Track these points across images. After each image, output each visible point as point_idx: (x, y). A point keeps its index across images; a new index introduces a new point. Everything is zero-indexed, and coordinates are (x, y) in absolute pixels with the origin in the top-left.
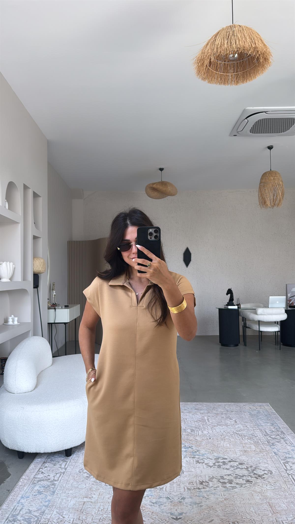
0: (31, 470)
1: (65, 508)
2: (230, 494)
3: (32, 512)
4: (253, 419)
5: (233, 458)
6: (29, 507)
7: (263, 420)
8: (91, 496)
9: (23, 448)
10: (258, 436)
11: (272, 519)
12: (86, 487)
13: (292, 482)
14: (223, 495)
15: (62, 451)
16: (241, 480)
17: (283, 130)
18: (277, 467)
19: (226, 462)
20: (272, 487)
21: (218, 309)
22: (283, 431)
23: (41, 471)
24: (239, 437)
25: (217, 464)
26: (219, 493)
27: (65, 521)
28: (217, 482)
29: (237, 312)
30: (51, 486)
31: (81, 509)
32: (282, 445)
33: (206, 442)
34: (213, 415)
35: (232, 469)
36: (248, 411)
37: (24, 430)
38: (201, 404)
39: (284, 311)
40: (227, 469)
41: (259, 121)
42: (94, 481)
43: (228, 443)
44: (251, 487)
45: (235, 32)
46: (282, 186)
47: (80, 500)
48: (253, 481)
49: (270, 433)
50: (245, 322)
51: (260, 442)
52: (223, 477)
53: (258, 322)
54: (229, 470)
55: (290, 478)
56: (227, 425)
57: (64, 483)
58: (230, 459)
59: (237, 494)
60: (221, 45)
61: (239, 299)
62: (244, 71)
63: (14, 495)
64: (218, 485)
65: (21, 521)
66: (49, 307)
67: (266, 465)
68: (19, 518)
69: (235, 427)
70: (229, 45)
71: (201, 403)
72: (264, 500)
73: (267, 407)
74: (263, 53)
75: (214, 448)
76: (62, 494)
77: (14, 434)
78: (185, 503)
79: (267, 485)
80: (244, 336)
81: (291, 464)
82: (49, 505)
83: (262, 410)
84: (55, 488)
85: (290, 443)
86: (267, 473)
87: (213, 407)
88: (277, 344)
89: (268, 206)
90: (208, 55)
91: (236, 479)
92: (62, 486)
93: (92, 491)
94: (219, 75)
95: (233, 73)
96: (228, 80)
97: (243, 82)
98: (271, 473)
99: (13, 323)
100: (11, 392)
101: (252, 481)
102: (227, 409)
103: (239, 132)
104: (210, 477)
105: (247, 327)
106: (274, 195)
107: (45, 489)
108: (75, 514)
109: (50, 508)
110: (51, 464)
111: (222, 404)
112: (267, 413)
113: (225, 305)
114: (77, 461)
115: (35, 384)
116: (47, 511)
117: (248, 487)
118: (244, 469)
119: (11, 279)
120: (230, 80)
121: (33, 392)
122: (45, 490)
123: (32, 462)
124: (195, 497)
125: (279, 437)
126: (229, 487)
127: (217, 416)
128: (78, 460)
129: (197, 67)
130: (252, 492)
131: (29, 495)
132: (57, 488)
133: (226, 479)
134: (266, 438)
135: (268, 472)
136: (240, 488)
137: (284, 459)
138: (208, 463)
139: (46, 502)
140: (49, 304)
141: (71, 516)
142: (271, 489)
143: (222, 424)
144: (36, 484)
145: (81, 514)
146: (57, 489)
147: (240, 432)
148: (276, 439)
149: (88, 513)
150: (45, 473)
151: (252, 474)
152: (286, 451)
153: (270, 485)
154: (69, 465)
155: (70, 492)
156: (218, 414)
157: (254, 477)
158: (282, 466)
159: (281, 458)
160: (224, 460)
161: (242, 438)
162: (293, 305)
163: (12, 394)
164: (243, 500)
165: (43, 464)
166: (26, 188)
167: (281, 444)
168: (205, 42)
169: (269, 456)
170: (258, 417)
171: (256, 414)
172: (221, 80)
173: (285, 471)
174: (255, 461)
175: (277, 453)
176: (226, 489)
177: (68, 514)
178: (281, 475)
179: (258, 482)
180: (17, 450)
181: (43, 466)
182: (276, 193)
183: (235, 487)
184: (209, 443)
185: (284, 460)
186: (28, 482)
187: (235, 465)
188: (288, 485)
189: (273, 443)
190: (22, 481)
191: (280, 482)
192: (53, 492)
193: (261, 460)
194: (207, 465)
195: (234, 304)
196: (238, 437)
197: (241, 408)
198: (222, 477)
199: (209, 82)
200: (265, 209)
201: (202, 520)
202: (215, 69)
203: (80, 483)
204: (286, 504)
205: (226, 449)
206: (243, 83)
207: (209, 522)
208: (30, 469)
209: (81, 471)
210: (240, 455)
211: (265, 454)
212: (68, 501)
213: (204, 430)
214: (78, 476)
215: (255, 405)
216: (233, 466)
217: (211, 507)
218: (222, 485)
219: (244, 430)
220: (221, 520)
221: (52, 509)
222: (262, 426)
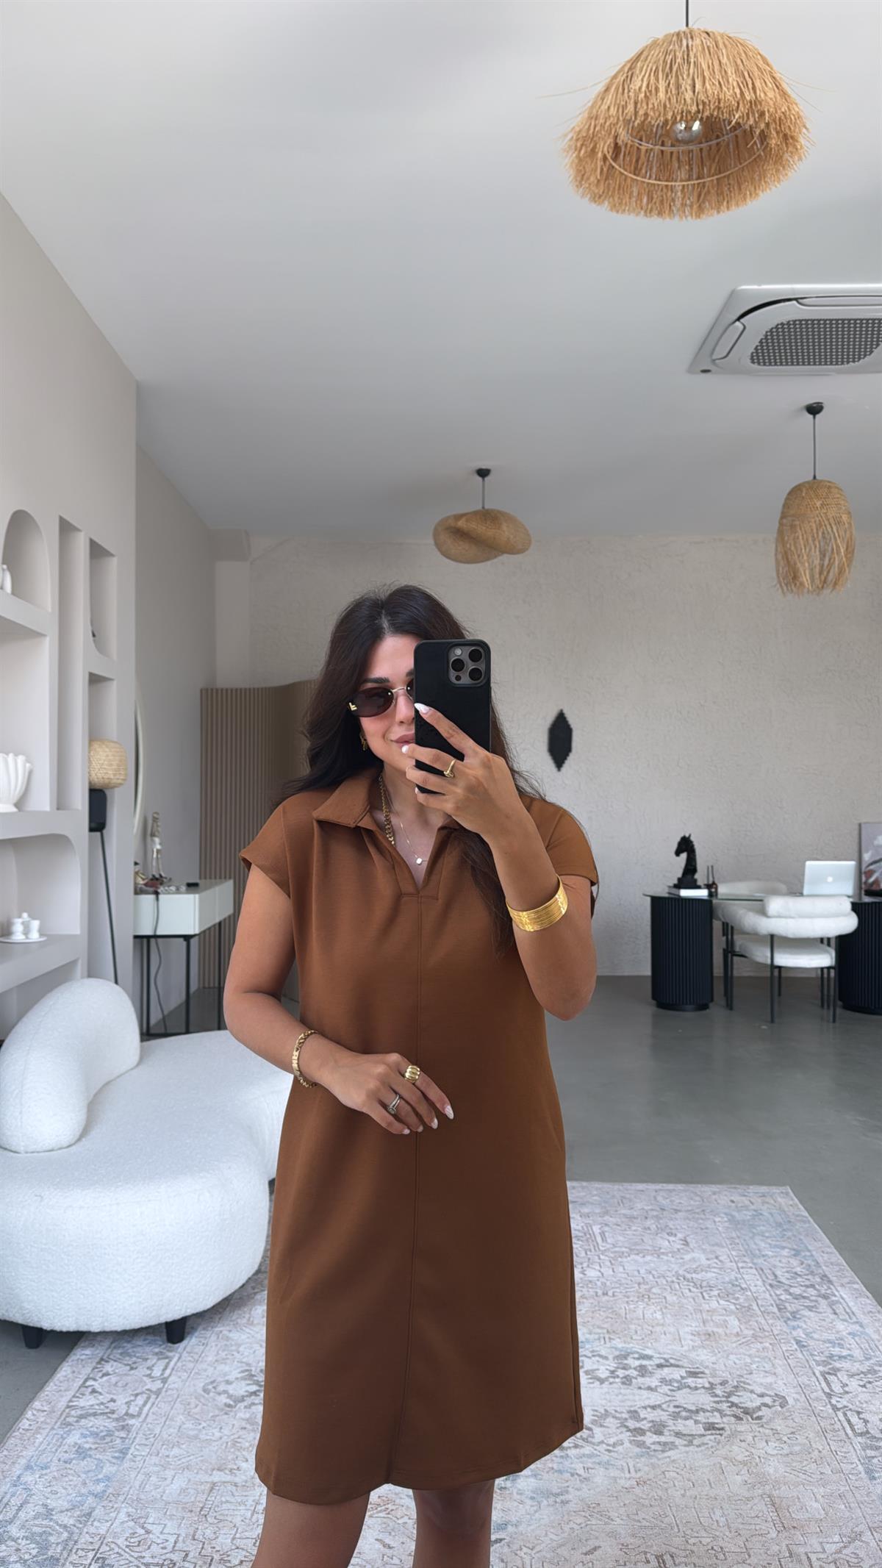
0: (61, 1382)
1: (154, 1501)
2: (653, 1466)
3: (54, 1513)
4: (739, 1234)
5: (669, 1356)
6: (48, 1498)
7: (767, 1237)
8: (236, 1464)
9: (39, 1318)
10: (751, 1288)
11: (776, 1548)
12: (221, 1438)
13: (845, 1431)
14: (632, 1470)
15: (156, 1325)
16: (690, 1422)
17: (854, 355)
18: (803, 1386)
19: (650, 1368)
20: (782, 1446)
21: (649, 899)
22: (827, 1273)
23: (90, 1386)
24: (693, 1289)
25: (621, 1373)
26: (621, 1462)
27: (150, 1543)
28: (618, 1428)
29: (706, 909)
30: (117, 1433)
31: (201, 1505)
32: (820, 1319)
33: (592, 1303)
34: (618, 1220)
35: (665, 1389)
36: (727, 1211)
37: (42, 1262)
38: (583, 1188)
39: (849, 906)
40: (650, 1388)
41: (780, 326)
42: (247, 1420)
43: (659, 1308)
44: (720, 1445)
45: (692, 54)
46: (847, 525)
47: (199, 1476)
48: (726, 1425)
49: (788, 1279)
50: (730, 937)
51: (755, 1307)
52: (636, 1412)
53: (769, 937)
54: (657, 1391)
55: (839, 1420)
56: (657, 1253)
57: (158, 1424)
58: (662, 1358)
59: (677, 1468)
60: (648, 94)
61: (712, 867)
62: (722, 175)
63: (6, 1461)
64: (621, 1437)
65: (20, 1541)
66: (139, 886)
67: (770, 1379)
68: (14, 1530)
69: (682, 1259)
70: (671, 92)
71: (584, 1184)
72: (756, 1487)
73: (784, 1200)
74: (780, 118)
75: (617, 1322)
76: (147, 1459)
77: (13, 1274)
78: (515, 1491)
79: (767, 1442)
80: (728, 978)
81: (846, 1377)
82: (105, 1491)
83: (768, 1208)
84: (130, 1439)
85: (847, 1313)
86: (770, 1404)
87: (622, 1197)
88: (826, 1006)
89: (804, 586)
90: (608, 124)
91: (677, 1420)
92: (150, 1434)
93: (238, 1450)
94: (645, 185)
95: (689, 180)
96: (672, 204)
97: (719, 208)
98: (784, 1403)
99: (27, 938)
100: (8, 1147)
101: (722, 1426)
102: (664, 1202)
103: (717, 361)
104: (596, 1411)
105: (734, 954)
106: (823, 555)
107: (99, 1441)
108: (184, 1522)
109: (110, 1501)
110: (123, 1366)
111: (647, 1189)
112: (782, 1219)
113: (670, 887)
114: (200, 1357)
115: (83, 1123)
116: (98, 1512)
117: (710, 1446)
118: (703, 1390)
119: (19, 804)
120: (678, 203)
121: (74, 1147)
122: (97, 1446)
123: (64, 1359)
124: (548, 1472)
125: (815, 1292)
126: (651, 1444)
127: (631, 1224)
128: (203, 1355)
129: (576, 161)
130: (722, 1462)
131: (49, 1460)
132: (135, 1438)
133: (645, 1418)
134: (775, 1293)
135: (774, 1401)
136: (687, 1449)
137: (825, 1361)
138: (593, 1371)
139: (98, 1481)
140: (140, 879)
141: (171, 1527)
142: (780, 1452)
143: (645, 1250)
144: (73, 1427)
145: (202, 1521)
146: (135, 1443)
147: (698, 1273)
148: (804, 1297)
149: (222, 1518)
150: (101, 1394)
151: (724, 1406)
152: (832, 1337)
153: (778, 1442)
154: (176, 1368)
155: (171, 1451)
156: (635, 1218)
157: (729, 1415)
158: (817, 1384)
159: (817, 1358)
160: (644, 1362)
161: (702, 1293)
162: (878, 889)
163: (12, 1154)
164: (693, 1485)
165: (99, 1366)
166: (66, 528)
167: (820, 1315)
168: (600, 82)
169: (779, 1353)
170: (754, 1231)
171: (749, 1221)
172: (652, 201)
173: (825, 1398)
174: (738, 1366)
175: (805, 1344)
176: (644, 1450)
177: (162, 1522)
178: (813, 1411)
179: (743, 1430)
180: (20, 1321)
181: (96, 1370)
182: (830, 548)
183: (672, 1446)
184: (603, 1307)
185: (825, 1363)
186: (48, 1421)
187: (675, 1378)
188: (831, 1443)
189: (795, 1310)
190: (32, 1417)
191: (809, 1432)
192: (121, 1452)
193: (755, 1362)
194: (590, 1376)
195: (699, 883)
196: (690, 1290)
197: (703, 1200)
198: (634, 1414)
199: (614, 207)
200: (796, 596)
201: (563, 1548)
202: (633, 168)
203: (204, 1424)
204: (821, 1500)
205: (650, 1328)
206: (718, 212)
207: (586, 1554)
208: (58, 1380)
209: (210, 1387)
210: (693, 1346)
211: (767, 1345)
212: (166, 1479)
213: (588, 1266)
214: (200, 1402)
215: (746, 1194)
216: (670, 1381)
217: (594, 1505)
218: (632, 1438)
219: (708, 1269)
220: (621, 1549)
221: (115, 1506)
222: (763, 1256)
